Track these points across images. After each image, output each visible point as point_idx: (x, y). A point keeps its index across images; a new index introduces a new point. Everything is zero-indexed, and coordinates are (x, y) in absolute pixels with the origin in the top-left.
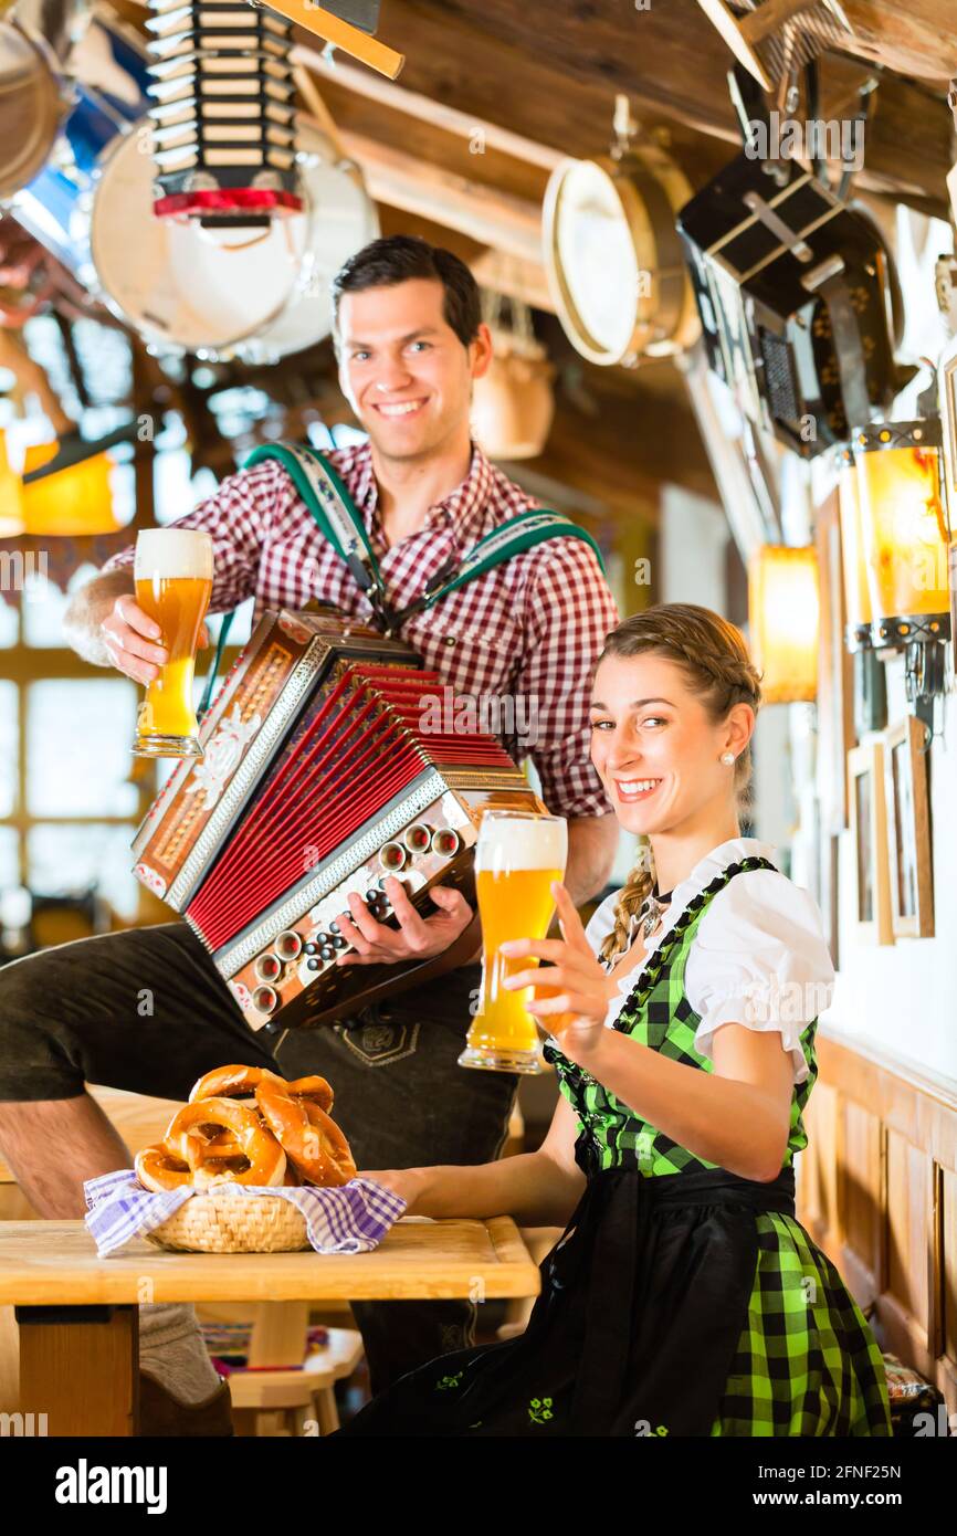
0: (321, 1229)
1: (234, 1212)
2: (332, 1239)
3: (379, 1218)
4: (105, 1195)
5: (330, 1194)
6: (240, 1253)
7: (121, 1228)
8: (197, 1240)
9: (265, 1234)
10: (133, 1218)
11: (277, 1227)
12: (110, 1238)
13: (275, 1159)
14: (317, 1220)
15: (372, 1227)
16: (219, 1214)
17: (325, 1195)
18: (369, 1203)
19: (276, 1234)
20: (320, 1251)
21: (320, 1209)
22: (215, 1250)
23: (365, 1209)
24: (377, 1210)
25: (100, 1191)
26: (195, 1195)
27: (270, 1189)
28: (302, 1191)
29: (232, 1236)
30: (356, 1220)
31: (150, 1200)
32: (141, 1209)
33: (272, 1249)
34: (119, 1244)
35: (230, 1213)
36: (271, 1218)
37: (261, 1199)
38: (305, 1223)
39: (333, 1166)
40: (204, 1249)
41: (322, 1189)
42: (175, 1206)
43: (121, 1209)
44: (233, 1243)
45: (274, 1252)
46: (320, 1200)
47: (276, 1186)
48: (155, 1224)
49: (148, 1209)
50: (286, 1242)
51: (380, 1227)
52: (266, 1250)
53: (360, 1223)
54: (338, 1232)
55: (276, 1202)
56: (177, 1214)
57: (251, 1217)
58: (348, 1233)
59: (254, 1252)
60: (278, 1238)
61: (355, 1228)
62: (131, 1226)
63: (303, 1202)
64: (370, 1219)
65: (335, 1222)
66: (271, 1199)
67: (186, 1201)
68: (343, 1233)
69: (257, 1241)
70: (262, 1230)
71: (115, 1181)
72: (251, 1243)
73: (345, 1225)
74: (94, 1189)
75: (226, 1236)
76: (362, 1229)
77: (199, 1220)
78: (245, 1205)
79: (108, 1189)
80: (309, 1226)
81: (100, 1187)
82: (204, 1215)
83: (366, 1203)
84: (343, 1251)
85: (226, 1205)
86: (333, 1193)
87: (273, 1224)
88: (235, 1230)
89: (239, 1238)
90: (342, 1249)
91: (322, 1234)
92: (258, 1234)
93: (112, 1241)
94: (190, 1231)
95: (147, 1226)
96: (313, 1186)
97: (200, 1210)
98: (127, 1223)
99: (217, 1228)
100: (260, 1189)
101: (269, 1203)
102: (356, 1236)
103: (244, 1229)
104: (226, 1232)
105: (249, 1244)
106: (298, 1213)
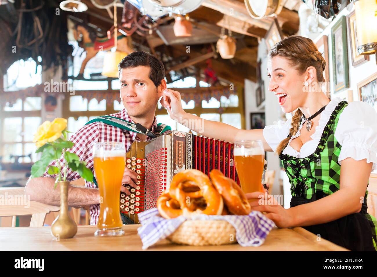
0: (242, 235)
1: (204, 228)
2: (247, 239)
3: (264, 229)
4: (146, 219)
5: (245, 219)
7: (153, 235)
9: (217, 237)
10: (158, 231)
11: (223, 234)
13: (218, 202)
14: (241, 230)
15: (261, 233)
16: (198, 229)
18: (260, 222)
19: (222, 237)
20: (242, 245)
21: (242, 226)
22: (195, 244)
23: (258, 226)
24: (263, 226)
25: (144, 218)
28: (234, 217)
29: (203, 238)
30: (255, 230)
31: (166, 223)
32: (162, 226)
34: (153, 243)
35: (202, 228)
36: (221, 230)
37: (215, 221)
39: (242, 207)
40: (190, 244)
41: (242, 216)
42: (177, 225)
43: (153, 226)
44: (203, 241)
46: (242, 221)
47: (219, 215)
48: (168, 234)
49: (165, 227)
51: (265, 233)
52: (217, 244)
53: (257, 231)
54: (249, 236)
55: (222, 223)
56: (178, 229)
57: (212, 230)
59: (212, 245)
61: (255, 233)
62: (157, 234)
63: (235, 222)
64: (260, 229)
65: (248, 231)
66: (219, 221)
67: (182, 223)
70: (216, 235)
71: (150, 213)
72: (211, 242)
73: (251, 232)
74: (142, 217)
75: (200, 238)
76: (257, 234)
77: (188, 231)
79: (148, 216)
80: (237, 233)
81: (145, 215)
82: (190, 229)
83: (258, 222)
85: (200, 225)
86: (247, 218)
87: (221, 233)
88: (204, 235)
89: (206, 239)
90: (252, 244)
91: (243, 238)
92: (214, 237)
93: (150, 240)
94: (184, 236)
95: (165, 234)
97: (189, 227)
98: (156, 233)
99: (196, 235)
100: (215, 217)
101: (219, 223)
103: (209, 235)
106: (232, 227)
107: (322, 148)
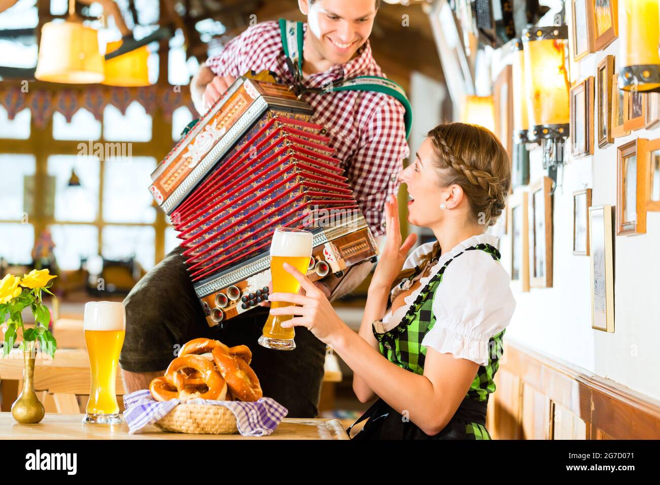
0: (244, 423)
1: (200, 413)
2: (249, 428)
3: (273, 419)
4: (134, 402)
5: (249, 406)
6: (202, 434)
7: (142, 419)
8: (181, 426)
9: (215, 425)
10: (147, 414)
11: (221, 421)
12: (135, 424)
13: (221, 387)
14: (242, 418)
15: (270, 423)
16: (192, 414)
17: (247, 406)
18: (269, 411)
19: (221, 425)
20: (243, 434)
21: (244, 413)
22: (189, 432)
23: (266, 414)
24: (273, 414)
25: (131, 400)
26: (180, 403)
27: (218, 402)
28: (235, 403)
29: (198, 426)
30: (262, 419)
31: (157, 406)
32: (152, 410)
33: (218, 433)
34: (140, 428)
35: (198, 413)
36: (218, 416)
37: (213, 407)
38: (236, 420)
39: (251, 392)
40: (184, 431)
41: (245, 403)
42: (169, 409)
43: (142, 409)
44: (199, 429)
45: (219, 434)
46: (244, 408)
47: (221, 400)
48: (159, 418)
49: (156, 410)
50: (226, 429)
51: (274, 423)
52: (215, 433)
53: (264, 421)
54: (252, 425)
55: (221, 409)
56: (170, 413)
57: (208, 416)
58: (258, 426)
59: (209, 434)
60: (221, 427)
61: (261, 423)
62: (146, 418)
63: (235, 409)
64: (269, 419)
65: (251, 420)
66: (219, 407)
67: (175, 407)
68: (255, 426)
69: (211, 428)
70: (213, 422)
71: (139, 395)
72: (208, 429)
73: (256, 421)
74: (128, 399)
75: (195, 425)
76: (265, 424)
77: (181, 416)
78: (205, 410)
79: (135, 399)
80: (238, 422)
81: (131, 398)
82: (184, 414)
83: (267, 410)
84: (255, 435)
85: (195, 409)
86: (250, 405)
88: (200, 422)
89: (202, 426)
90: (254, 434)
91: (244, 426)
92: (211, 425)
93: (138, 425)
94: (177, 422)
95: (155, 419)
96: (240, 401)
97: (182, 411)
98: (145, 417)
99: (191, 421)
100: (213, 402)
101: (218, 409)
102: (261, 427)
103: (205, 422)
104: (195, 423)
105: (206, 430)
106: (232, 414)
107: (411, 318)
